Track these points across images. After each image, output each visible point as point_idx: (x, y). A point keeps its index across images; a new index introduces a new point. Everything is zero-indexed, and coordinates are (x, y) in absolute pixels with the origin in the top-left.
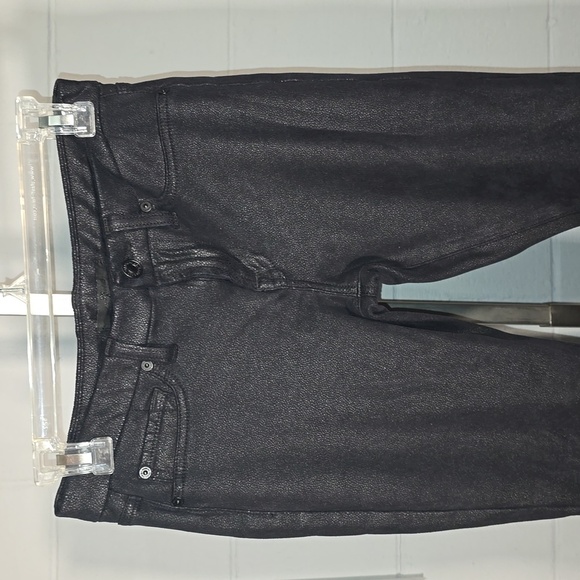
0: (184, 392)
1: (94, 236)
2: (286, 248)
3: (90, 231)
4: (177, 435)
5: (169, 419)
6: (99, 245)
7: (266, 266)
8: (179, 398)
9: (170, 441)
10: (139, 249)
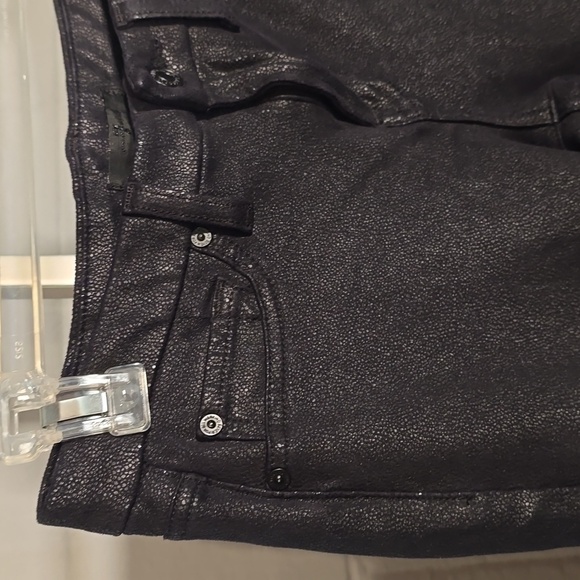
0: (271, 286)
1: (103, 57)
2: (417, 66)
3: (95, 49)
4: (265, 357)
5: (247, 333)
6: (110, 70)
7: (388, 95)
8: (262, 296)
9: (254, 368)
10: (176, 53)
